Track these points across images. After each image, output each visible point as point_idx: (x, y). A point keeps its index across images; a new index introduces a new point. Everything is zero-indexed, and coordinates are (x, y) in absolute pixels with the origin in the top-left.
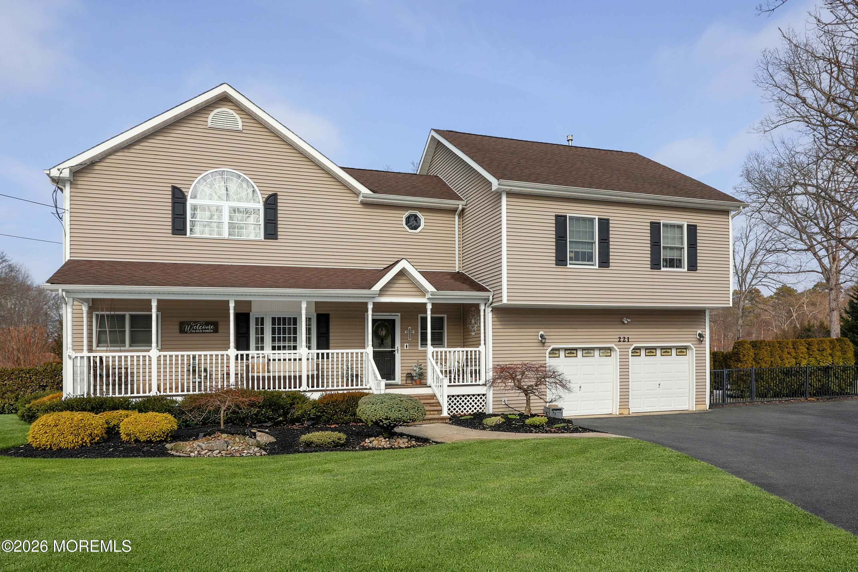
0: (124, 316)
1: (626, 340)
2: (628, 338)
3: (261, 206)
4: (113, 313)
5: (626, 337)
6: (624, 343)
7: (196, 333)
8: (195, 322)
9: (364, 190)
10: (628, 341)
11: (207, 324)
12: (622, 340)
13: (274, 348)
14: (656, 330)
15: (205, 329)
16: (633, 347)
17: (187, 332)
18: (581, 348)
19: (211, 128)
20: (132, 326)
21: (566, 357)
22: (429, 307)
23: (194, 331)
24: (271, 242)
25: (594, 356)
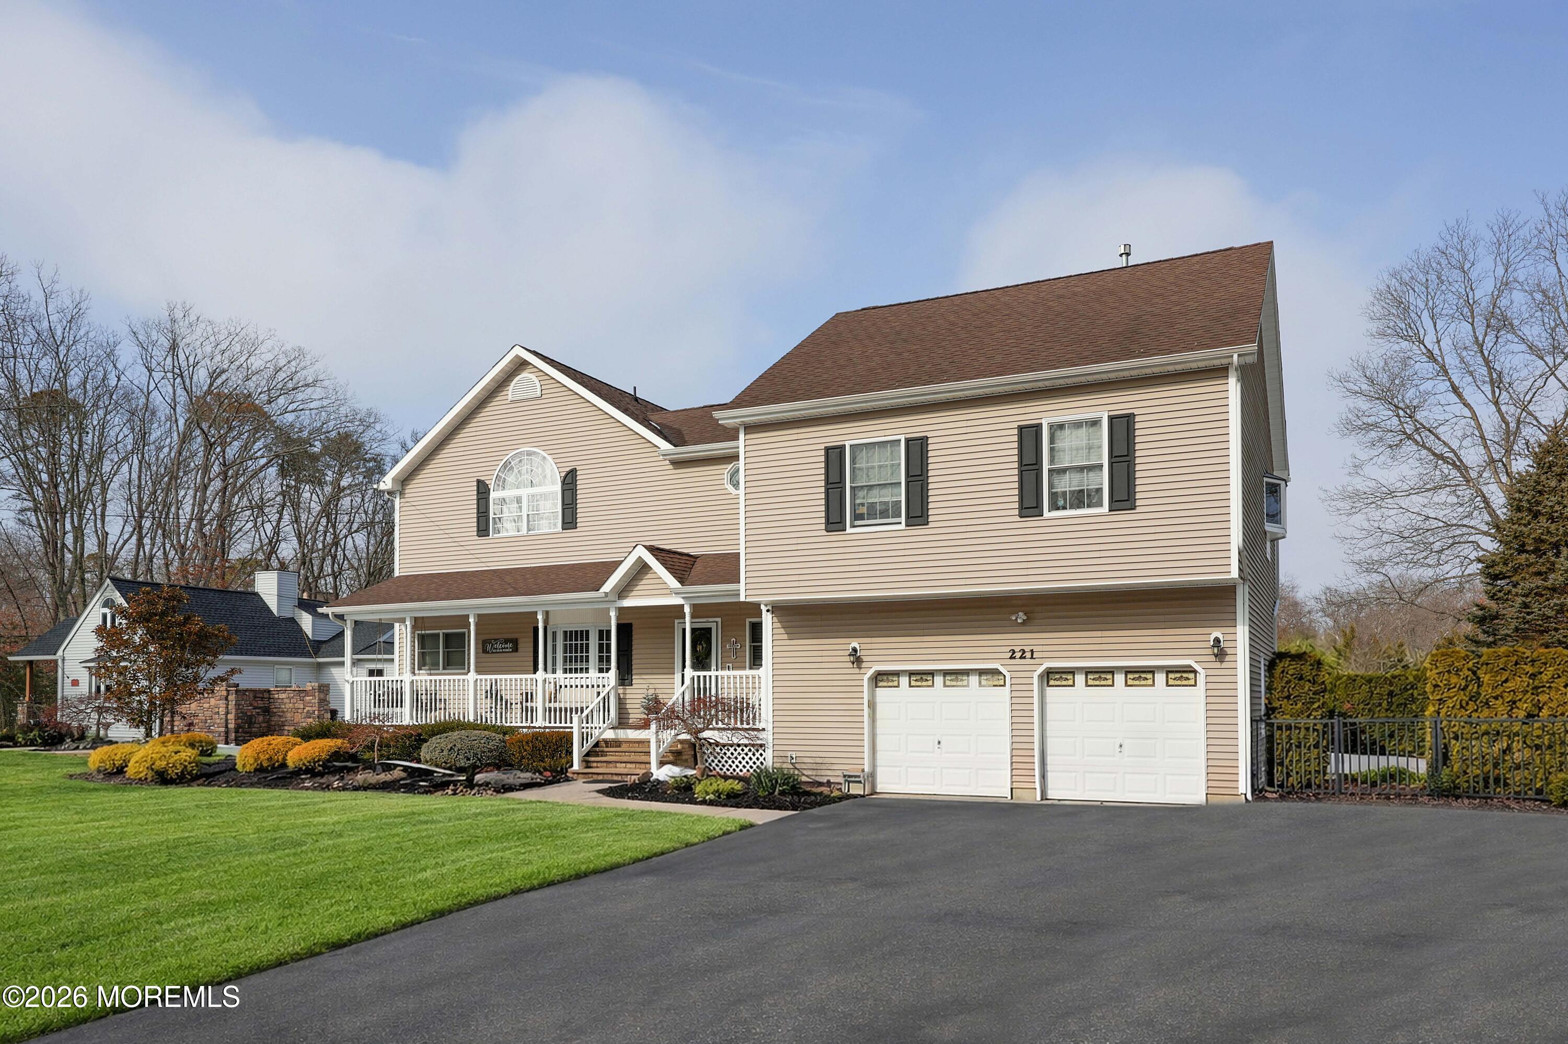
0: (438, 635)
1: (1028, 655)
2: (1032, 651)
3: (558, 488)
4: (423, 632)
5: (1027, 649)
6: (1023, 661)
7: (496, 652)
8: (495, 640)
9: (664, 445)
10: (1032, 658)
11: (506, 641)
12: (1018, 655)
13: (565, 671)
14: (1099, 634)
15: (505, 648)
16: (1041, 670)
17: (488, 652)
18: (941, 670)
19: (513, 402)
20: (446, 646)
21: (910, 686)
22: (687, 610)
23: (495, 651)
24: (570, 533)
25: (968, 686)
